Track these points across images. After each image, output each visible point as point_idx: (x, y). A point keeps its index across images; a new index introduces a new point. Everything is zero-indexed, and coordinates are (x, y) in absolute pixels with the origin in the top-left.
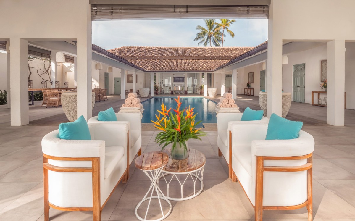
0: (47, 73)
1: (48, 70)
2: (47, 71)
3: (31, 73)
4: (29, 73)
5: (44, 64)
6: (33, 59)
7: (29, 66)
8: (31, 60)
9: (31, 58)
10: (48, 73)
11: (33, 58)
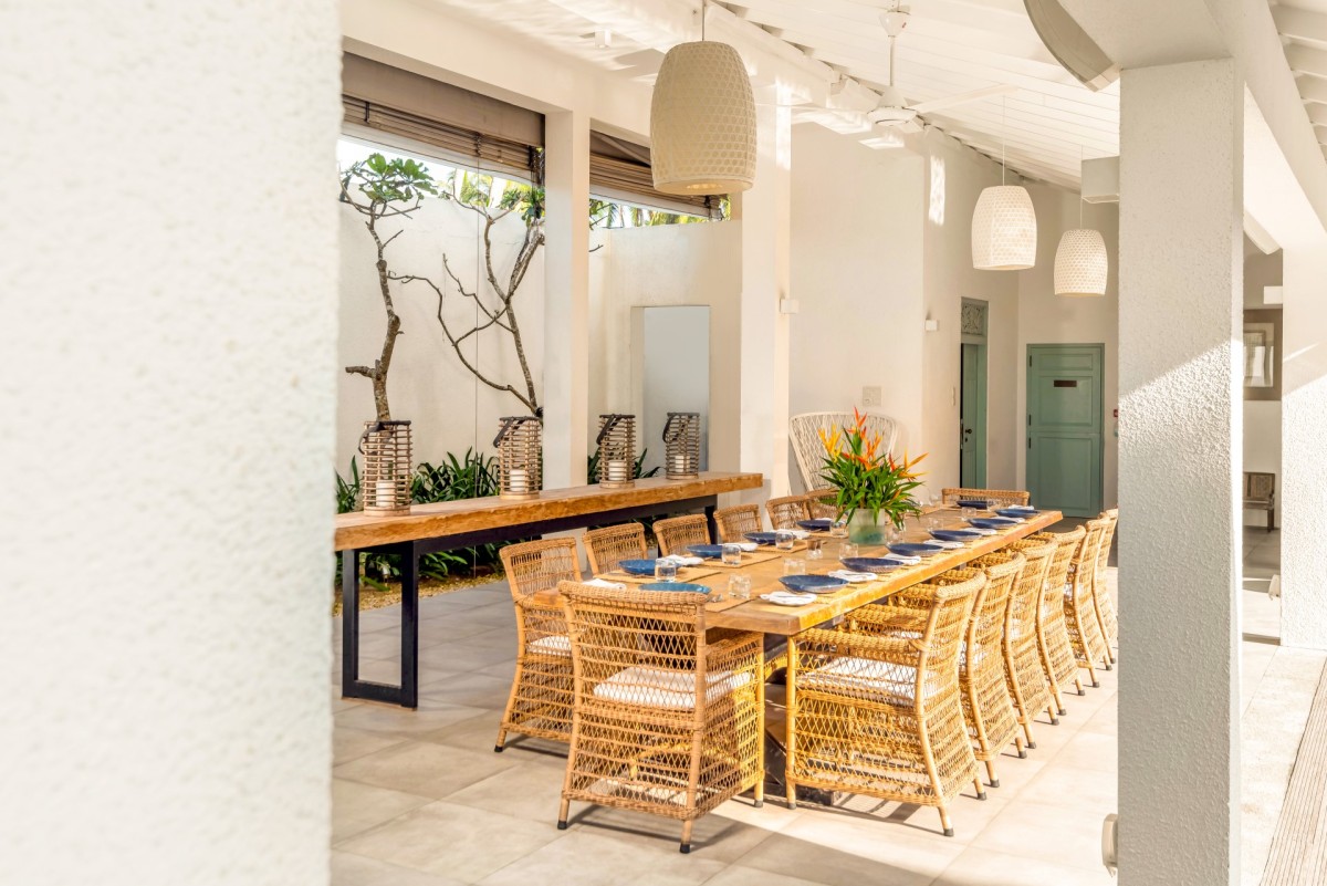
0: (505, 319)
1: (511, 294)
2: (507, 302)
3: (395, 325)
4: (385, 321)
5: (488, 244)
6: (411, 203)
7: (382, 265)
8: (398, 204)
9: (402, 189)
10: (511, 317)
11: (409, 195)
